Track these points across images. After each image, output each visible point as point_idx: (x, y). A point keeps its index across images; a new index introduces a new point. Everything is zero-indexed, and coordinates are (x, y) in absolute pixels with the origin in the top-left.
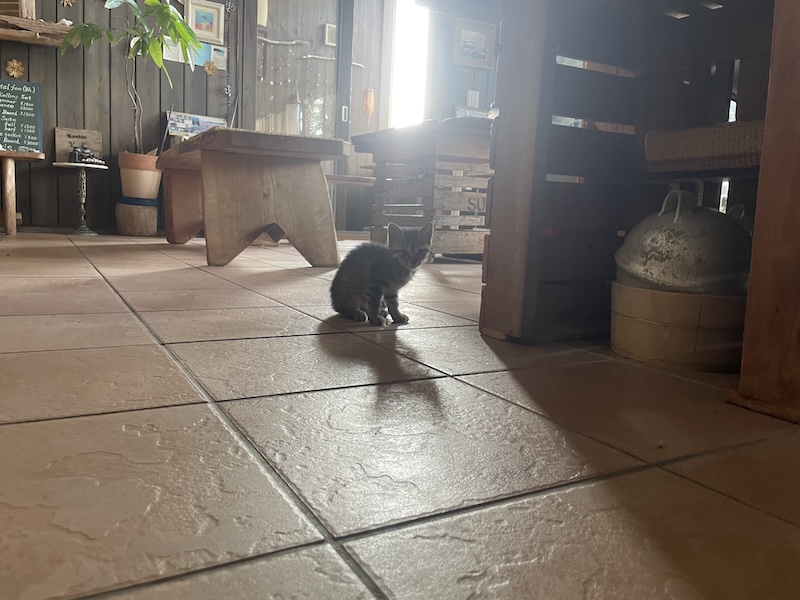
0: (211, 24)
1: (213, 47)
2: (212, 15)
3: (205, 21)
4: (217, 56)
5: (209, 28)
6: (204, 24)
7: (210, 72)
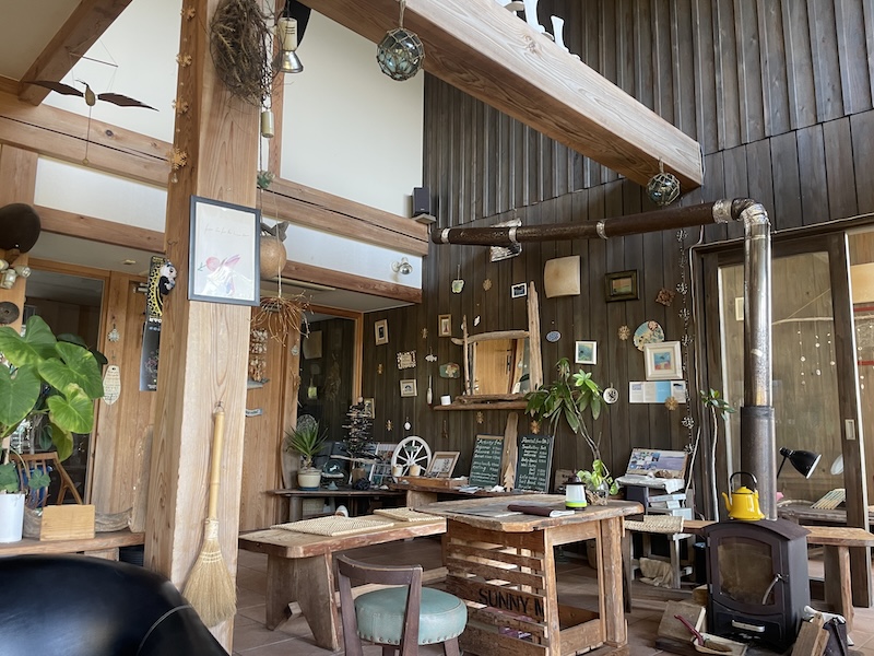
0: (669, 362)
1: (672, 383)
2: (668, 353)
3: (662, 361)
4: (677, 391)
5: (668, 366)
6: (662, 364)
7: (672, 408)
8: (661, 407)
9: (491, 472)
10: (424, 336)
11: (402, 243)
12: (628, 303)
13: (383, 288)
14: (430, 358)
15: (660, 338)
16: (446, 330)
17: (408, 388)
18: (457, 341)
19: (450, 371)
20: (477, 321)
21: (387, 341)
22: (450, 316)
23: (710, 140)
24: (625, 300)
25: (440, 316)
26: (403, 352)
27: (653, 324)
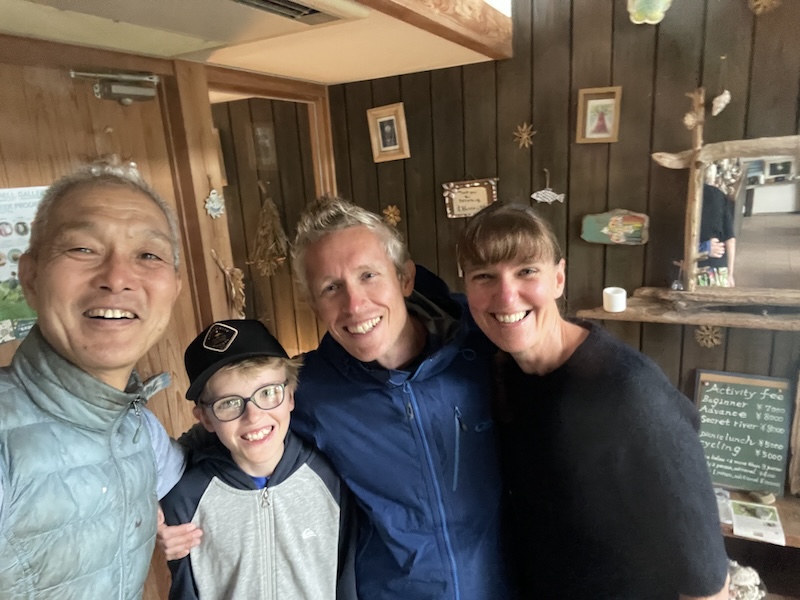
9: (760, 460)
10: (525, 143)
14: (546, 196)
16: (602, 128)
18: (669, 160)
19: (619, 228)
20: (723, 101)
21: (407, 155)
22: (618, 90)
25: (582, 92)
26: (462, 178)
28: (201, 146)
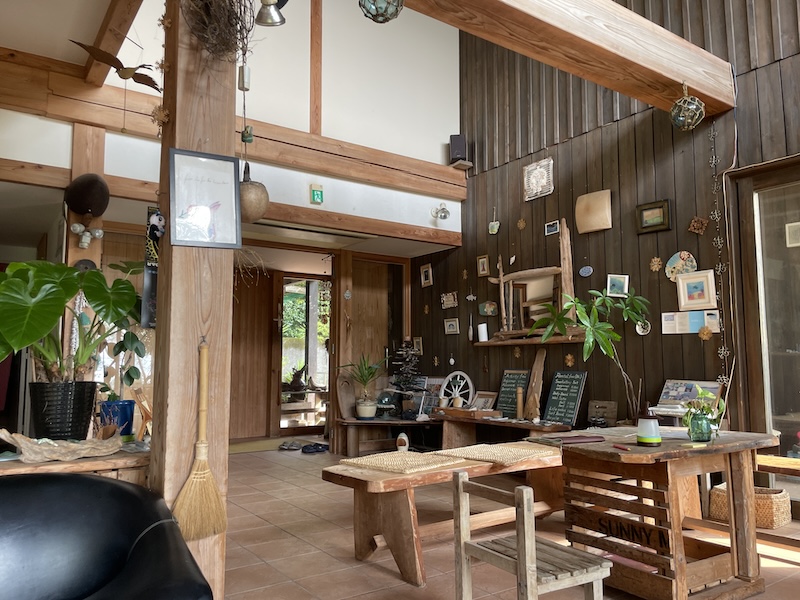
0: (702, 291)
1: (706, 312)
2: (702, 283)
3: (697, 290)
4: (710, 320)
5: (701, 296)
6: (696, 294)
7: (705, 337)
8: (695, 337)
10: (465, 277)
11: (440, 189)
12: (660, 234)
13: (423, 234)
14: (471, 298)
15: (693, 267)
16: (484, 270)
17: (452, 327)
18: (493, 280)
19: (488, 309)
20: (513, 259)
21: (432, 283)
22: (487, 256)
23: (742, 59)
24: (657, 232)
25: (478, 257)
26: (446, 292)
27: (685, 254)
28: (346, 276)
